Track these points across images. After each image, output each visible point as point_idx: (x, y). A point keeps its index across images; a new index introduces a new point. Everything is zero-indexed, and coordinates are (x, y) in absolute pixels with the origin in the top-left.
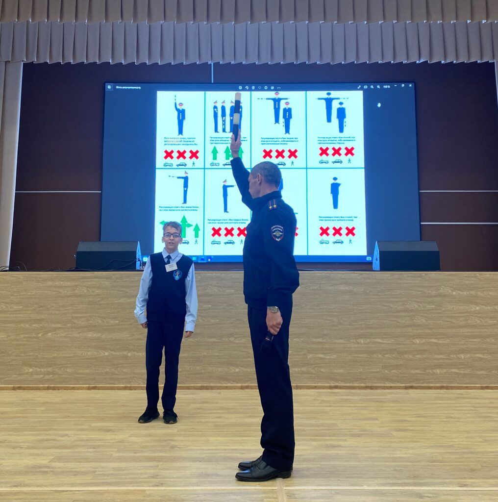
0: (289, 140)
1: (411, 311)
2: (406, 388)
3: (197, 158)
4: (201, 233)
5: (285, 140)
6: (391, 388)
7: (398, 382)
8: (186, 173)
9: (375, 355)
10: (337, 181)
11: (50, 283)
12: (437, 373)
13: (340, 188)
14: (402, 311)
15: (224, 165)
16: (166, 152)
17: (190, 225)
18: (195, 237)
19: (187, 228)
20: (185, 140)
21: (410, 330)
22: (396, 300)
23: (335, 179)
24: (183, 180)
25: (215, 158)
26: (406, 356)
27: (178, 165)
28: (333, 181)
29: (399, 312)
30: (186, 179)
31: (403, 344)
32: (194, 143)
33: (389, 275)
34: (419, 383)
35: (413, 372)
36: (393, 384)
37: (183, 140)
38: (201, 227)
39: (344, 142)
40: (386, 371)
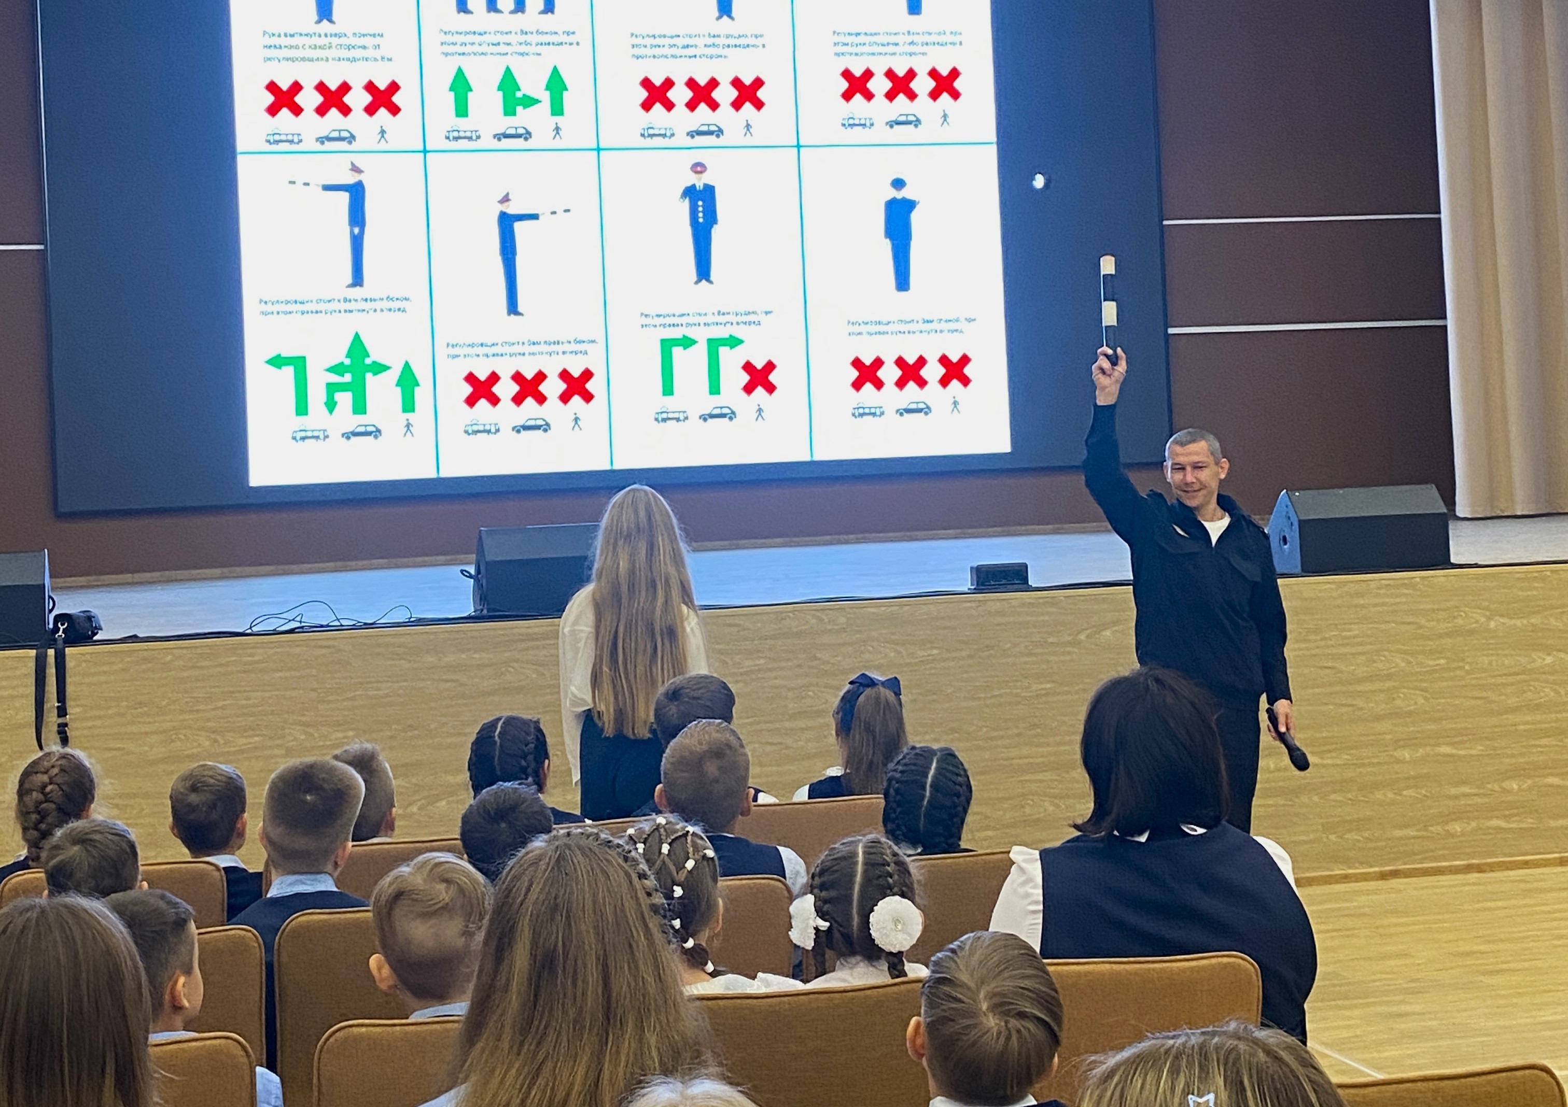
0: (732, 41)
1: (1389, 676)
3: (394, 110)
4: (422, 395)
5: (716, 41)
7: (1362, 862)
8: (356, 169)
9: (1304, 799)
10: (905, 193)
12: (1456, 832)
13: (915, 216)
14: (1366, 679)
15: (499, 137)
16: (272, 87)
17: (379, 368)
18: (405, 410)
19: (369, 376)
20: (343, 41)
21: (1385, 726)
22: (1353, 650)
23: (898, 184)
24: (345, 197)
25: (462, 110)
26: (1378, 794)
27: (321, 140)
28: (893, 193)
29: (1360, 681)
30: (357, 192)
31: (1371, 764)
32: (378, 54)
33: (1333, 586)
34: (1413, 863)
35: (1399, 833)
37: (335, 41)
38: (422, 373)
39: (925, 49)
40: (1333, 837)
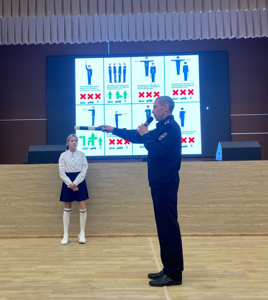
0: (154, 86)
1: (244, 186)
2: (241, 235)
3: (100, 98)
4: (103, 143)
5: (152, 86)
6: (230, 235)
7: (235, 232)
8: (93, 107)
9: (220, 215)
10: (184, 110)
11: (12, 172)
12: (261, 225)
13: (185, 114)
14: (237, 186)
15: (116, 102)
16: (81, 95)
17: (96, 138)
18: (100, 145)
19: (94, 140)
20: (92, 87)
21: (242, 198)
22: (234, 179)
23: (182, 109)
24: (91, 112)
25: (110, 98)
26: (240, 215)
27: (88, 103)
28: (181, 110)
29: (235, 187)
30: (93, 111)
31: (238, 207)
32: (97, 89)
33: (229, 163)
35: (245, 225)
36: (232, 233)
37: (91, 87)
38: (103, 139)
39: (187, 86)
40: (228, 225)
